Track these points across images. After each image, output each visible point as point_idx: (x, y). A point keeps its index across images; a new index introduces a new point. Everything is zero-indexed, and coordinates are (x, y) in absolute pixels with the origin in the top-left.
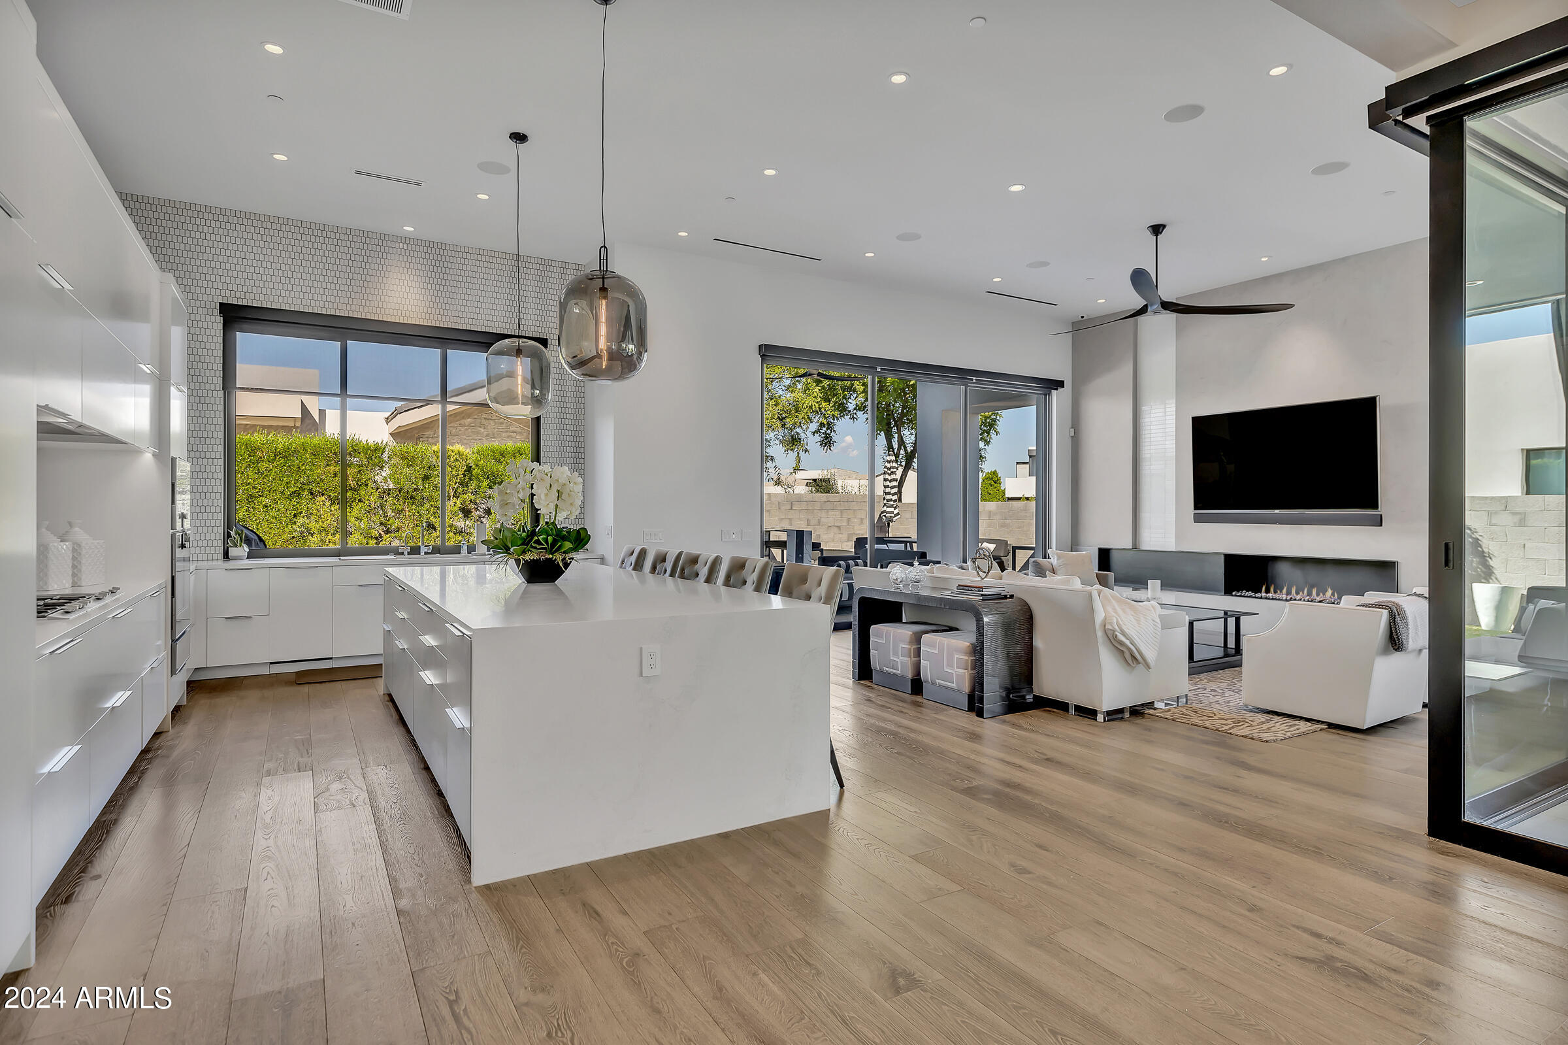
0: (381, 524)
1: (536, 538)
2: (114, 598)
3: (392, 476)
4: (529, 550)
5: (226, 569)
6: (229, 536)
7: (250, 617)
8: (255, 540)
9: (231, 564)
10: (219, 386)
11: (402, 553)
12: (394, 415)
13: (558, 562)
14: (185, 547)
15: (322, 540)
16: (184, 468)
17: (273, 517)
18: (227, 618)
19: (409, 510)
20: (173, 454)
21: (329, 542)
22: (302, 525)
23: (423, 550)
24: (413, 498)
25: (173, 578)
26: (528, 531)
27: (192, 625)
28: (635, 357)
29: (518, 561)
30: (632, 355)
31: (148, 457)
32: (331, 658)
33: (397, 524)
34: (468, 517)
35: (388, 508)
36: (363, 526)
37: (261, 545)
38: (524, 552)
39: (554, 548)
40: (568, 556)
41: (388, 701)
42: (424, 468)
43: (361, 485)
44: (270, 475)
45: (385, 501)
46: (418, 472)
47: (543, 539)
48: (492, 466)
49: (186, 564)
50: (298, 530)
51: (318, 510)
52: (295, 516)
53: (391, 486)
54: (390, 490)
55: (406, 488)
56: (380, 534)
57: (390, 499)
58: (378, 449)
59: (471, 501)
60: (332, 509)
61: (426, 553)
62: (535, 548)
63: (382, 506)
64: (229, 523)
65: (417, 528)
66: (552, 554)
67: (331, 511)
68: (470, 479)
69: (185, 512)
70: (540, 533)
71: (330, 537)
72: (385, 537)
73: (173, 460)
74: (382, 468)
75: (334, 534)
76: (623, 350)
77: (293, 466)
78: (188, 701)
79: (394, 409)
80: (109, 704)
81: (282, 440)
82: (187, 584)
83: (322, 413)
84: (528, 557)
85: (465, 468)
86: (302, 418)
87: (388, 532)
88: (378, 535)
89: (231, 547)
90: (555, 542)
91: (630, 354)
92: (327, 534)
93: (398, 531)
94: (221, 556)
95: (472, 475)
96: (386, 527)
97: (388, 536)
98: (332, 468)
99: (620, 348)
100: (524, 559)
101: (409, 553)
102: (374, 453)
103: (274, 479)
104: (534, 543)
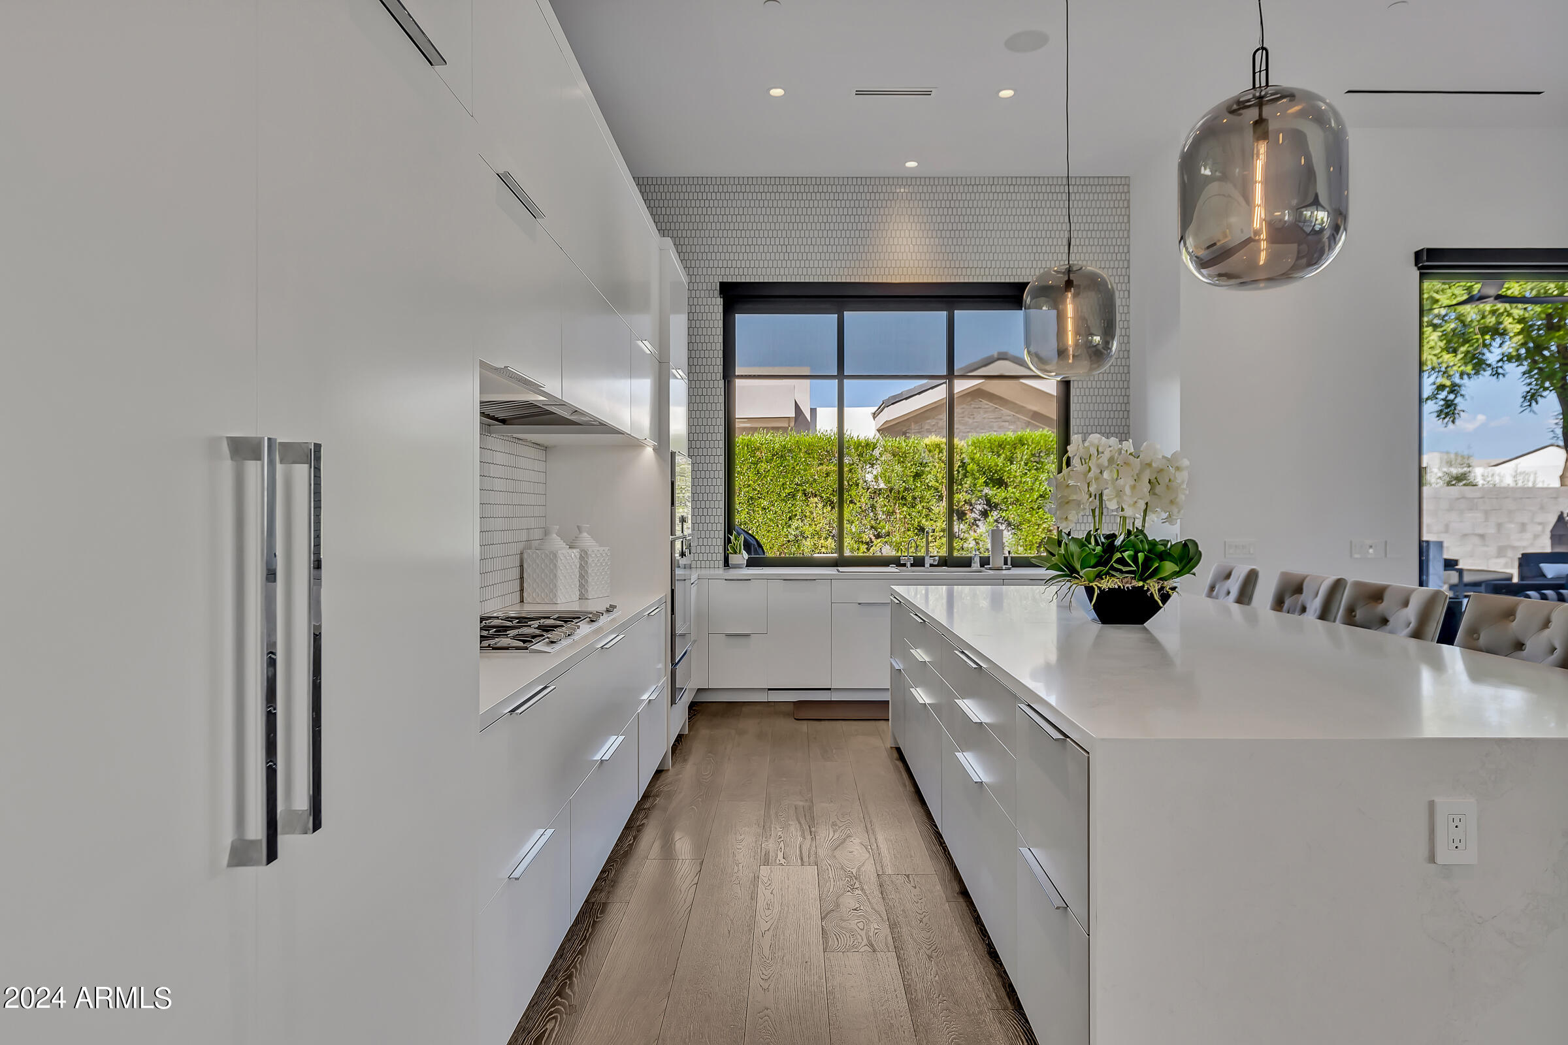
0: (872, 527)
1: (1118, 555)
2: (612, 617)
3: (883, 475)
4: (1107, 573)
5: (726, 580)
6: (729, 541)
7: (748, 635)
8: (754, 545)
9: (733, 573)
10: (720, 376)
11: (904, 565)
12: (881, 410)
13: (1152, 594)
14: (685, 556)
15: (815, 544)
16: (683, 464)
17: (771, 520)
18: (728, 635)
19: (901, 512)
20: (672, 448)
21: (822, 547)
22: (797, 528)
23: (928, 561)
24: (903, 498)
25: (673, 591)
26: (1102, 543)
27: (693, 644)
28: (1327, 234)
29: (1090, 591)
30: (1322, 230)
31: (649, 451)
32: (830, 689)
33: (888, 527)
34: (962, 520)
35: (879, 509)
36: (854, 530)
37: (760, 551)
38: (1099, 576)
39: (1146, 571)
40: (1168, 584)
41: (897, 760)
42: (916, 465)
43: (852, 485)
44: (768, 476)
45: (876, 502)
46: (910, 469)
47: (1129, 556)
48: (990, 459)
49: (687, 572)
50: (793, 533)
51: (812, 513)
52: (790, 518)
53: (882, 486)
54: (880, 490)
55: (896, 487)
56: (871, 539)
57: (881, 500)
58: (869, 445)
59: (965, 501)
60: (825, 511)
61: (931, 565)
62: (1121, 571)
63: (873, 507)
64: (729, 527)
65: (909, 533)
66: (1144, 580)
67: (823, 513)
68: (965, 476)
69: (685, 515)
70: (1123, 547)
71: (822, 541)
72: (875, 542)
73: (673, 455)
74: (872, 465)
75: (826, 538)
76: (1305, 221)
77: (788, 466)
78: (690, 730)
79: (882, 403)
80: (598, 757)
81: (779, 440)
82: (689, 597)
83: (813, 411)
84: (1107, 584)
85: (959, 464)
86: (795, 417)
87: (878, 536)
88: (868, 540)
89: (732, 553)
90: (1147, 560)
91: (1317, 228)
92: (819, 538)
93: (889, 535)
94: (722, 563)
95: (967, 472)
96: (877, 531)
97: (879, 540)
98: (824, 467)
99: (1299, 220)
100: (1099, 588)
101: (912, 565)
102: (864, 448)
103: (771, 480)
104: (1115, 562)
